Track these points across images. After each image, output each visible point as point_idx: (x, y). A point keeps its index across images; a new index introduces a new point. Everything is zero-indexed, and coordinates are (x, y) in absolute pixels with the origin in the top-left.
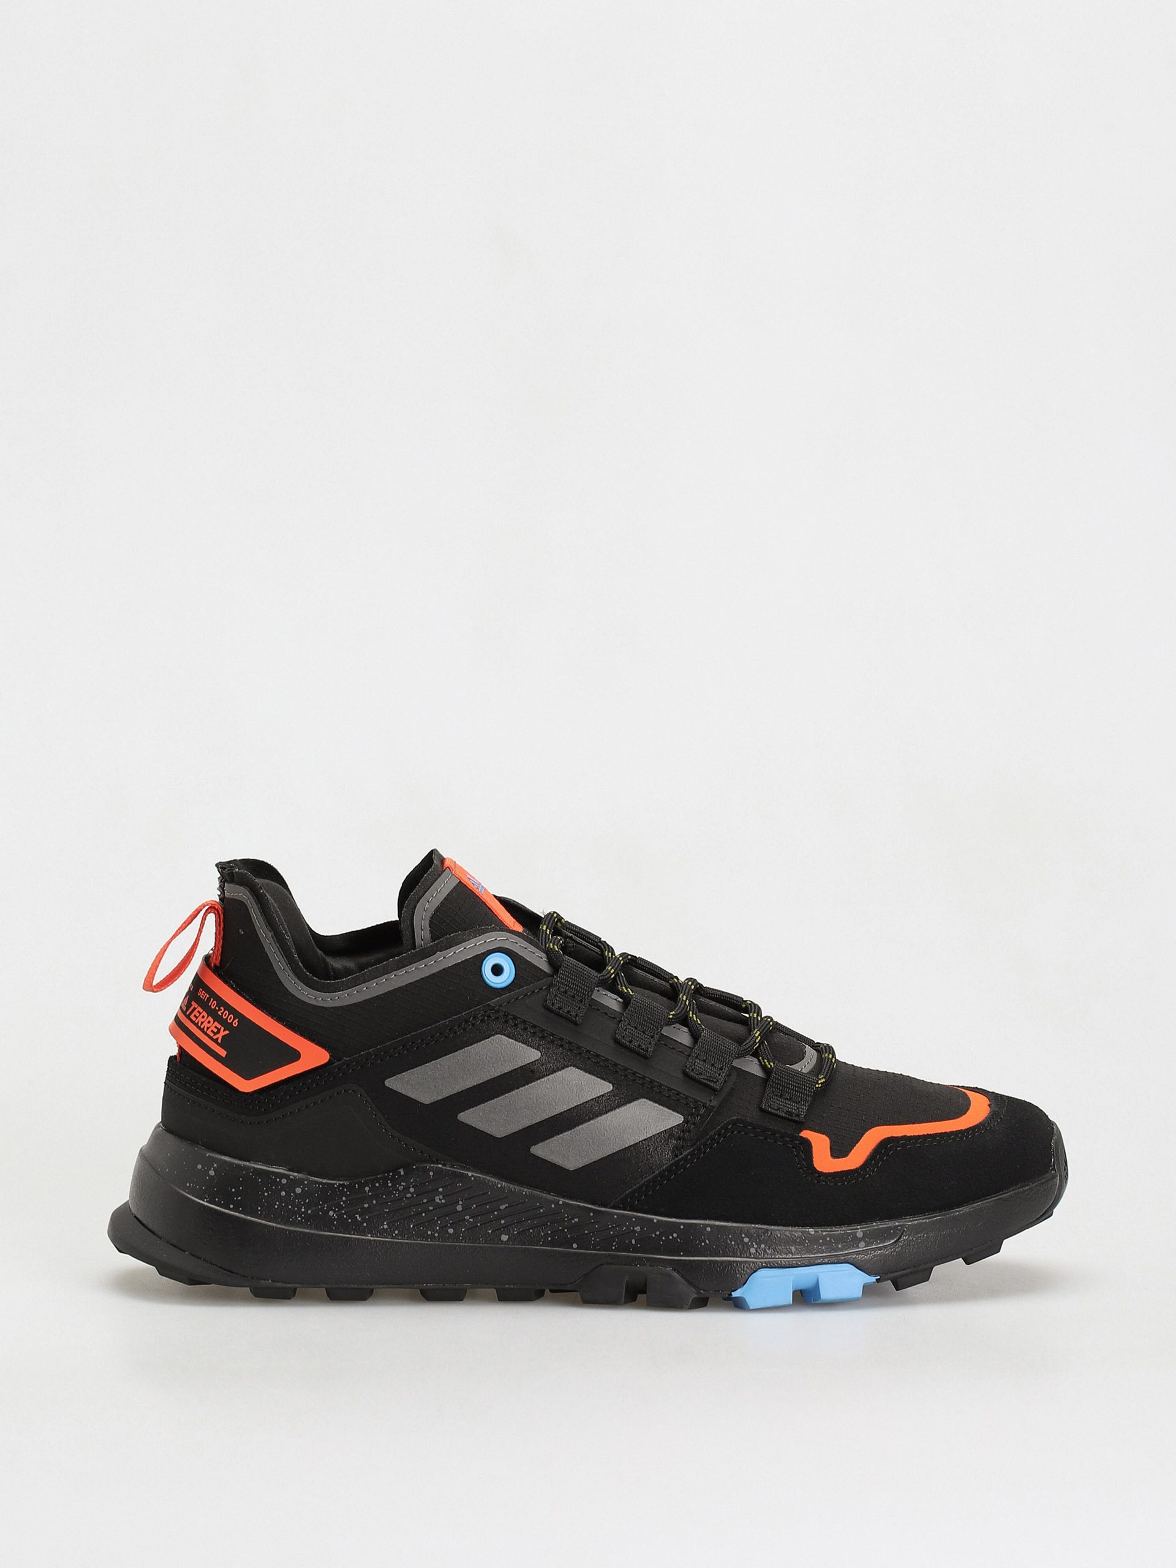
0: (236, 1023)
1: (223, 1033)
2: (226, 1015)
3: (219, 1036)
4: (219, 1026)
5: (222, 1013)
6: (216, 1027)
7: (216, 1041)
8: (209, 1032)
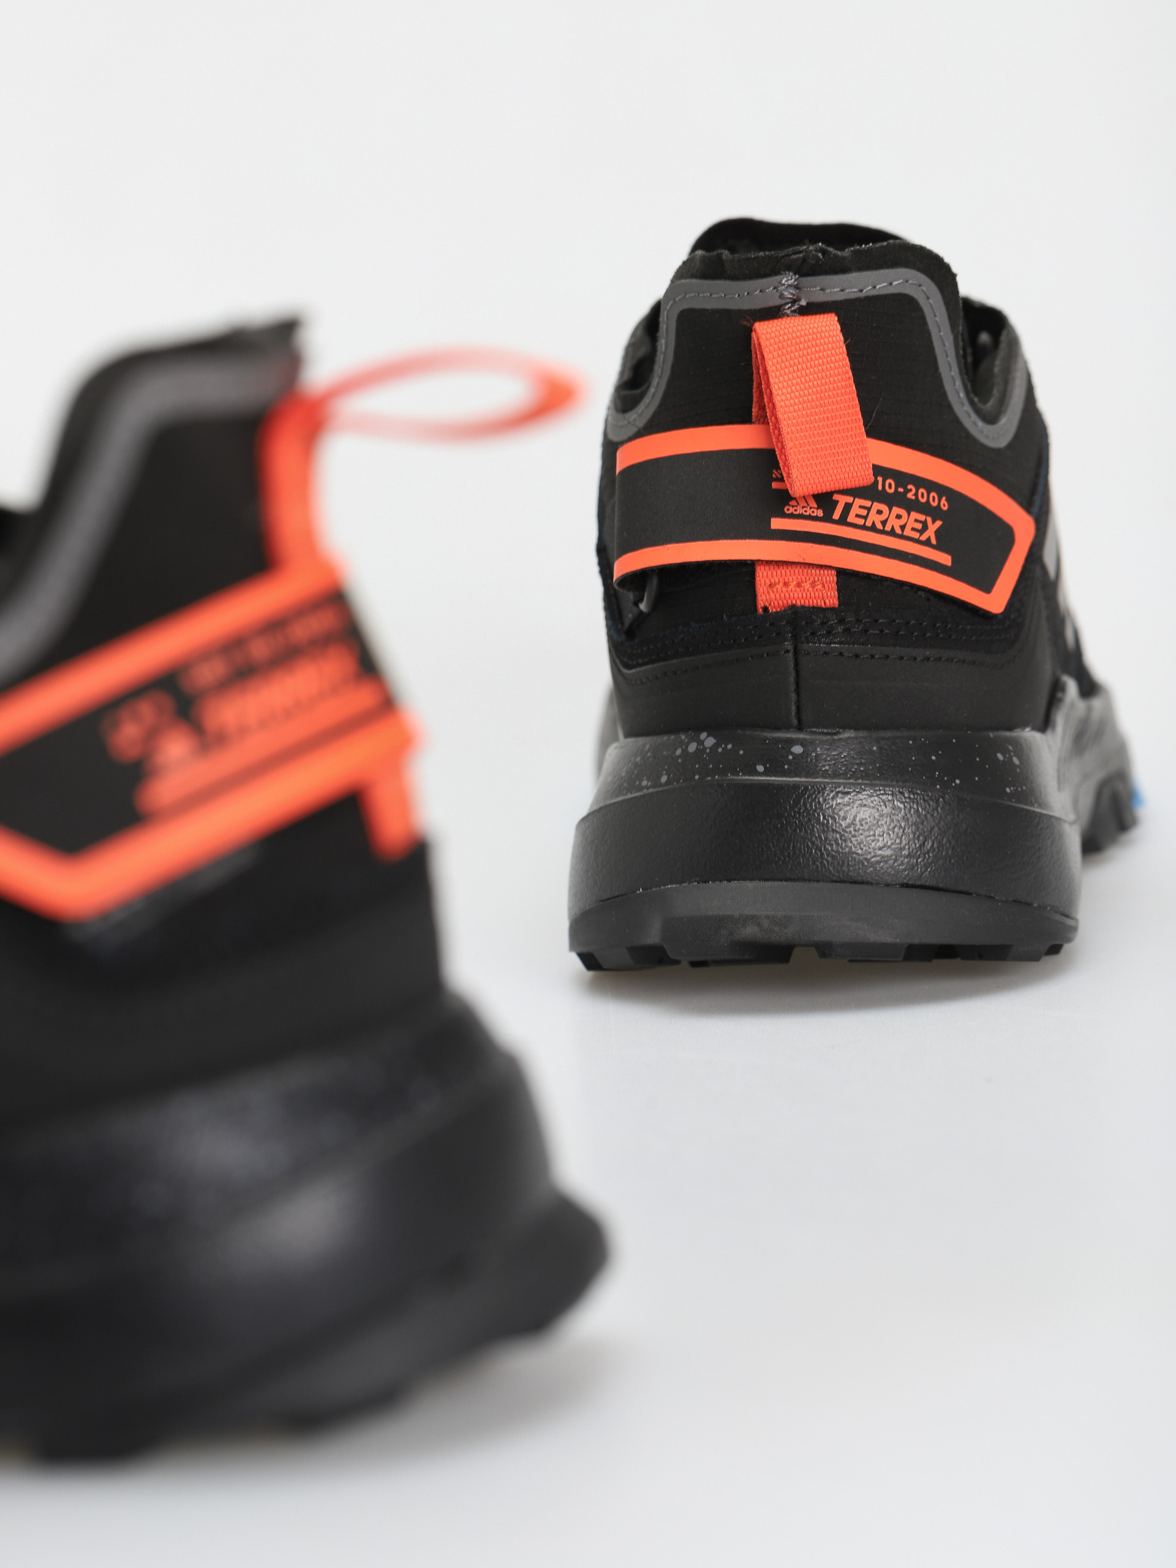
0: (945, 505)
1: (934, 527)
2: (923, 496)
3: (930, 533)
4: (922, 517)
5: (916, 494)
6: (916, 521)
7: (927, 543)
8: (908, 532)
